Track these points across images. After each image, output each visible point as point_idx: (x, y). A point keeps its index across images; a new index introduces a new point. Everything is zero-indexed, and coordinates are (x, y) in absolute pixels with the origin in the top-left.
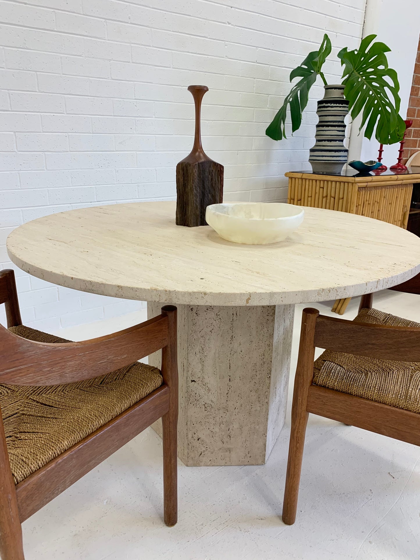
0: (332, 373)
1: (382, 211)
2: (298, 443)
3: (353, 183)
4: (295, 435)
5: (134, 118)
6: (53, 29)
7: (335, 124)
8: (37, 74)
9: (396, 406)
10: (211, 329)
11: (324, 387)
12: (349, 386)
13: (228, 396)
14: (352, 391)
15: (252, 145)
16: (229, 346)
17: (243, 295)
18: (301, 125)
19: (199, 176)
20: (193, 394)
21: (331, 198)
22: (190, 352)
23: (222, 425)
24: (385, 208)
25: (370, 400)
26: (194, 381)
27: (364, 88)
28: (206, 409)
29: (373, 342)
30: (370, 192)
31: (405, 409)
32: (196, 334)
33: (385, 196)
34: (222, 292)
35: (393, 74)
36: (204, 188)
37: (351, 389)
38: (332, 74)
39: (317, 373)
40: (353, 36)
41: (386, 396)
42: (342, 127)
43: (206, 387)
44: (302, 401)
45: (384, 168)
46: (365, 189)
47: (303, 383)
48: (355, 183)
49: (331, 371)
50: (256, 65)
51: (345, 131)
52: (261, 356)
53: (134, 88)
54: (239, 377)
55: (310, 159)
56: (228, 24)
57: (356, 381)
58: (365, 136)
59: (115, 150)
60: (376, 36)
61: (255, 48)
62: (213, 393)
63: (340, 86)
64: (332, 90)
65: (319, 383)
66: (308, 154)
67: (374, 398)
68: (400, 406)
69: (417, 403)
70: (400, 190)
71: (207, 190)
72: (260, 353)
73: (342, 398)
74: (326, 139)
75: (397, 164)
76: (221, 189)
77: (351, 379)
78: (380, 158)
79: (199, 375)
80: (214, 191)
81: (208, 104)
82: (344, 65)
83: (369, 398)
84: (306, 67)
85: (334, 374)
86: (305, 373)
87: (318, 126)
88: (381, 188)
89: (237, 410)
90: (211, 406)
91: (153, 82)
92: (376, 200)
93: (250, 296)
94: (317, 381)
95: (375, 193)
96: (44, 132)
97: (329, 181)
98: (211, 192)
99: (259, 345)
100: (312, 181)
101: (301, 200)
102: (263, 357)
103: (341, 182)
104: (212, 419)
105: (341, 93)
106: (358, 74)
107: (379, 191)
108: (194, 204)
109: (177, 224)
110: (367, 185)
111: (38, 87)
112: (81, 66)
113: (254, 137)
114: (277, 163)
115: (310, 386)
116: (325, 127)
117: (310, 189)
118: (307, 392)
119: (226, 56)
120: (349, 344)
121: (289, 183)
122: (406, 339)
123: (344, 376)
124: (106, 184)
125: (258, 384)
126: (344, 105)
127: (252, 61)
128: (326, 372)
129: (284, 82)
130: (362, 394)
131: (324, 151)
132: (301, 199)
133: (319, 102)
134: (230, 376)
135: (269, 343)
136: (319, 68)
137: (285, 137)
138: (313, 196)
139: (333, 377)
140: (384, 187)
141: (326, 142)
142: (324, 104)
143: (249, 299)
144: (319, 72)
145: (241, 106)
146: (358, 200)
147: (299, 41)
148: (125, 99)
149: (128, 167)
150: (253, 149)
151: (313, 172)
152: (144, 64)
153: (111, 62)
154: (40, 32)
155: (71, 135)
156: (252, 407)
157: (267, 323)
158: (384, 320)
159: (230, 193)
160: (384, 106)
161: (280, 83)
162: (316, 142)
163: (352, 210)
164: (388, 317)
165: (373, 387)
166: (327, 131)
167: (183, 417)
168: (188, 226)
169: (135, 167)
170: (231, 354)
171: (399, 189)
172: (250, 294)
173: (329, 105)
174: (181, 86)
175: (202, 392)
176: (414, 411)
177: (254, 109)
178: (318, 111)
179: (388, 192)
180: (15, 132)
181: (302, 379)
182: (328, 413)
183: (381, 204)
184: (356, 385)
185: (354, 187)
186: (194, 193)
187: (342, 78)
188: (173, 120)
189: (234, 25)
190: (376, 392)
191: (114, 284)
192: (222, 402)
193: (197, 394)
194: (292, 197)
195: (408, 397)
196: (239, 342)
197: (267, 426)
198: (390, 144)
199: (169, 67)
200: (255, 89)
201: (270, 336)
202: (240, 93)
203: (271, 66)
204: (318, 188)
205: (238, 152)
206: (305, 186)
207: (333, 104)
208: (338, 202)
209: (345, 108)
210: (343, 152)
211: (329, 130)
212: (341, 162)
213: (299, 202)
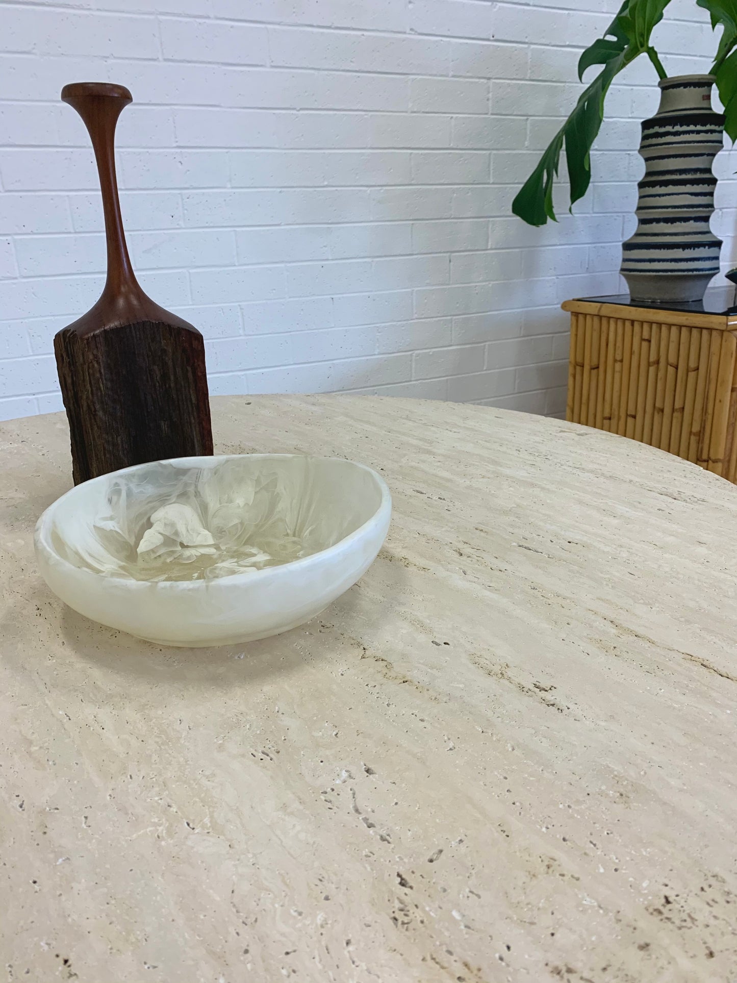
3: (722, 331)
5: (179, 192)
7: (684, 177)
15: (488, 239)
19: (112, 368)
21: (669, 367)
36: (138, 403)
38: (699, 55)
42: (703, 184)
48: (729, 331)
50: (493, 45)
51: (715, 195)
53: (174, 120)
55: (625, 267)
63: (699, 79)
64: (678, 89)
66: (618, 253)
71: (151, 409)
74: (661, 216)
80: (177, 412)
81: (370, 148)
82: (720, 28)
84: (615, 39)
87: (642, 185)
91: (222, 105)
97: (663, 326)
100: (624, 324)
101: (598, 367)
103: (693, 329)
105: (701, 97)
112: (32, 77)
113: (491, 219)
114: (556, 275)
116: (658, 187)
117: (619, 344)
119: (412, 29)
121: (572, 325)
126: (708, 127)
127: (482, 37)
129: (567, 84)
131: (656, 249)
132: (598, 365)
133: (646, 125)
136: (642, 35)
137: (554, 218)
138: (626, 361)
141: (662, 224)
142: (657, 129)
144: (645, 46)
145: (455, 147)
148: (152, 148)
150: (489, 248)
151: (632, 300)
152: (195, 62)
153: (109, 61)
155: (21, 239)
161: (556, 87)
162: (639, 224)
163: (720, 401)
166: (665, 197)
169: (188, 305)
173: (669, 128)
177: (490, 154)
178: (642, 148)
185: (727, 341)
188: (280, 190)
194: (579, 360)
199: (261, 66)
200: (490, 105)
202: (452, 118)
203: (532, 46)
204: (636, 340)
205: (450, 256)
206: (608, 335)
207: (679, 127)
208: (684, 378)
209: (711, 133)
210: (707, 247)
211: (669, 195)
212: (701, 273)
213: (594, 372)
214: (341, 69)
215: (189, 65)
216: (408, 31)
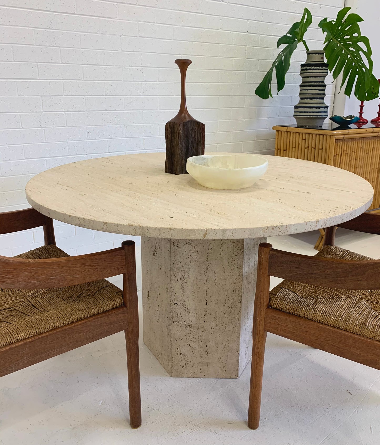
0: (285, 298)
1: (359, 160)
2: (258, 357)
3: (331, 135)
4: (256, 350)
5: (141, 82)
6: (74, 13)
7: (315, 84)
8: (60, 49)
9: (336, 327)
10: (190, 260)
11: (278, 310)
12: (299, 309)
13: (205, 318)
14: (300, 314)
15: (245, 103)
16: (205, 274)
17: (201, 230)
18: (285, 84)
19: (184, 132)
20: (176, 315)
21: (312, 149)
22: (173, 279)
23: (200, 342)
24: (362, 157)
25: (316, 321)
26: (176, 304)
27: (343, 52)
28: (187, 328)
29: (316, 272)
30: (347, 143)
31: (344, 330)
32: (178, 264)
33: (362, 147)
34: (184, 228)
35: (366, 40)
36: (188, 142)
37: (300, 312)
39: (272, 298)
40: (335, 7)
41: (329, 318)
42: (322, 87)
43: (187, 309)
44: (260, 321)
45: (365, 121)
46: (342, 141)
47: (260, 306)
48: (333, 136)
49: (285, 296)
50: (247, 35)
51: (326, 90)
52: (232, 284)
53: (141, 57)
54: (214, 301)
55: (295, 114)
56: (222, 1)
57: (305, 306)
58: (345, 94)
59: (124, 110)
60: (350, 8)
61: (247, 20)
62: (192, 315)
63: (320, 51)
64: (313, 55)
65: (274, 306)
66: (293, 110)
67: (318, 320)
68: (340, 327)
69: (354, 325)
70: (377, 142)
71: (191, 144)
72: (232, 281)
73: (292, 319)
74: (308, 97)
75: (377, 117)
76: (203, 143)
77: (301, 304)
78: (361, 112)
79: (181, 299)
80: (197, 145)
81: (205, 69)
82: (325, 33)
83: (315, 320)
84: (291, 36)
85: (287, 299)
86: (262, 297)
87: (301, 86)
88: (358, 140)
89: (213, 330)
90: (191, 325)
91: (157, 52)
92: (354, 150)
93: (206, 232)
94: (273, 305)
95: (352, 144)
96: (65, 96)
97: (310, 134)
98: (194, 146)
99: (231, 274)
100: (296, 134)
101: (286, 150)
102: (234, 284)
103: (321, 135)
104: (192, 337)
105: (320, 58)
106: (336, 40)
107: (355, 143)
108: (180, 156)
109: (166, 172)
110: (343, 137)
111: (61, 59)
112: (96, 41)
113: (245, 96)
114: (267, 118)
115: (266, 308)
116: (307, 87)
117: (294, 141)
118: (264, 313)
119: (220, 28)
120: (296, 274)
121: (276, 135)
122: (342, 269)
123: (295, 301)
124: (117, 137)
125: (231, 307)
126: (323, 68)
127: (244, 31)
128: (280, 297)
129: (272, 49)
130: (309, 316)
131: (306, 108)
132: (286, 149)
133: (302, 66)
134: (207, 300)
135: (239, 273)
136: (301, 36)
137: (271, 96)
138: (296, 147)
139: (286, 302)
140: (361, 138)
141: (308, 100)
142: (306, 67)
143: (206, 234)
144: (302, 39)
145: (233, 70)
146: (336, 151)
147: (286, 13)
148: (133, 67)
149: (135, 124)
150: (244, 107)
151: (298, 126)
152: (149, 38)
153: (122, 37)
154: (63, 15)
155: (88, 97)
156: (226, 327)
157: (237, 256)
158: (342, 255)
159: (224, 145)
160: (361, 68)
161: (269, 49)
162: (300, 100)
163: (330, 159)
164: (346, 253)
165: (319, 310)
166: (309, 91)
167: (168, 334)
168: (175, 174)
169: (142, 124)
170: (207, 281)
171: (375, 140)
172: (207, 230)
173: (310, 68)
174: (181, 54)
175: (183, 313)
176: (352, 332)
177: (245, 72)
178: (301, 73)
179: (365, 143)
180: (41, 96)
181: (259, 302)
182: (281, 332)
183: (358, 153)
184: (304, 309)
185: (332, 139)
186: (180, 146)
187: (324, 44)
188: (174, 83)
189: (228, 2)
190: (321, 315)
191: (101, 221)
192: (200, 323)
193: (179, 315)
194: (279, 148)
195: (348, 320)
196: (213, 271)
197: (239, 344)
198: (367, 101)
199: (171, 39)
200: (246, 55)
201: (240, 267)
202: (233, 59)
203: (261, 35)
204: (301, 139)
205: (231, 109)
206: (290, 138)
207: (314, 67)
208: (318, 152)
209: (324, 70)
210: (324, 108)
211: (311, 90)
212: (322, 117)
213: (285, 152)
214: (197, 41)
215: (148, 38)
216: (219, 29)
